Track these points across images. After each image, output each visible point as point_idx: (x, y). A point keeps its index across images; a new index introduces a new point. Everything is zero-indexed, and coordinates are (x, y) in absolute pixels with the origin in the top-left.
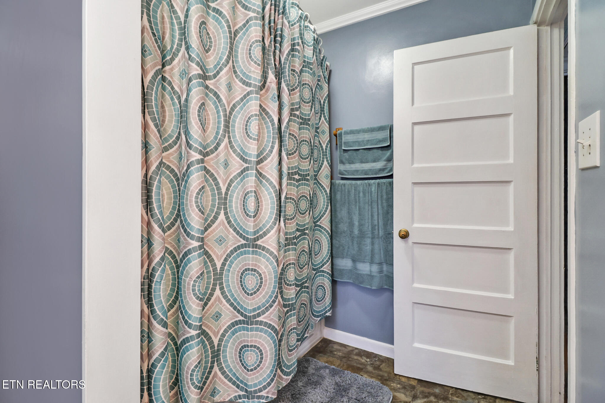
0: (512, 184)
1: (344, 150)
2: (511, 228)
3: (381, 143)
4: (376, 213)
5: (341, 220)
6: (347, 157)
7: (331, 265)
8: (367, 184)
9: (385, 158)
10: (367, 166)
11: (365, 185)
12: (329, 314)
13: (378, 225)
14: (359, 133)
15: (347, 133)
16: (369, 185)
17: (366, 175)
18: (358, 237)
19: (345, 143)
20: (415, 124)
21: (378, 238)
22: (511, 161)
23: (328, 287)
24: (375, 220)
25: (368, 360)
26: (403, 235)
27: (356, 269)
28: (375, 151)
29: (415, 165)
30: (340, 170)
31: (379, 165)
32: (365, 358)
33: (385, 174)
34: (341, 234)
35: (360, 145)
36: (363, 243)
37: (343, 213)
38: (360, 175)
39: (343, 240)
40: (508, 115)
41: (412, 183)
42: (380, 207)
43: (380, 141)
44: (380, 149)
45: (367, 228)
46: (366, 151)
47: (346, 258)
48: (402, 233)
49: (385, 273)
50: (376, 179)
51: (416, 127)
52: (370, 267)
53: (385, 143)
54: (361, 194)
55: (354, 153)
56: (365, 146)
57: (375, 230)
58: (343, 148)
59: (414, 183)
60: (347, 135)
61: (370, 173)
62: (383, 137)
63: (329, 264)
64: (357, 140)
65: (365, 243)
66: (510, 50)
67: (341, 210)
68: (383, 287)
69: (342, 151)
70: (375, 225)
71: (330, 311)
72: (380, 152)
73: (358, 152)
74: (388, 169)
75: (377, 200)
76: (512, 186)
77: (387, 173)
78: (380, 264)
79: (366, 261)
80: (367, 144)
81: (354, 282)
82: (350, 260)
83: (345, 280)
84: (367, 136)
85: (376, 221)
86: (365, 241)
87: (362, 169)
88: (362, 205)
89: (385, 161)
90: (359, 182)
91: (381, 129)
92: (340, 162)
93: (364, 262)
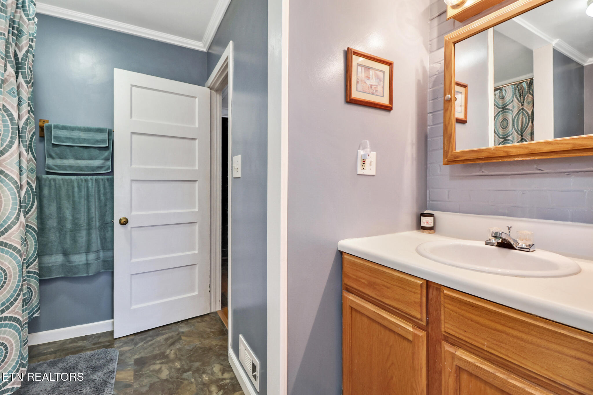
0: (197, 183)
1: (53, 144)
2: (197, 210)
3: (99, 144)
4: (94, 207)
5: (50, 216)
6: (58, 152)
7: (38, 264)
8: (83, 180)
9: (103, 157)
10: (82, 163)
11: (80, 180)
12: (38, 314)
13: (96, 217)
14: (73, 130)
15: (57, 127)
16: (86, 180)
17: (81, 171)
18: (71, 231)
19: (55, 137)
20: (133, 133)
21: (96, 228)
22: (197, 168)
23: (36, 287)
24: (92, 213)
25: (85, 341)
26: (124, 222)
27: (69, 262)
28: (92, 150)
29: (133, 166)
30: (48, 164)
31: (97, 163)
32: (81, 342)
33: (103, 171)
34: (50, 230)
35: (73, 142)
36: (79, 235)
37: (51, 209)
38: (75, 171)
39: (52, 237)
40: (195, 139)
41: (131, 180)
42: (97, 200)
43: (98, 142)
44: (98, 148)
45: (83, 220)
46: (81, 149)
47: (56, 254)
48: (123, 221)
49: (102, 258)
50: (92, 176)
51: (134, 136)
52: (86, 257)
53: (102, 144)
54: (76, 189)
55: (68, 150)
56: (81, 143)
57: (92, 222)
58: (53, 142)
59: (132, 180)
60: (58, 130)
61: (86, 170)
62: (101, 138)
63: (37, 263)
64: (71, 137)
65: (81, 235)
66: (196, 98)
67: (50, 205)
68: (101, 271)
69: (51, 145)
70: (93, 218)
71: (38, 311)
72: (97, 151)
73: (72, 148)
74: (106, 168)
75: (95, 195)
76: (197, 184)
77: (105, 170)
78: (97, 251)
79: (81, 252)
80: (83, 143)
81: (66, 275)
82: (61, 255)
83: (54, 276)
84: (83, 135)
85: (94, 214)
86: (80, 233)
87: (77, 165)
88: (77, 199)
89: (103, 159)
90: (73, 178)
91: (100, 130)
92: (47, 156)
93: (80, 253)
